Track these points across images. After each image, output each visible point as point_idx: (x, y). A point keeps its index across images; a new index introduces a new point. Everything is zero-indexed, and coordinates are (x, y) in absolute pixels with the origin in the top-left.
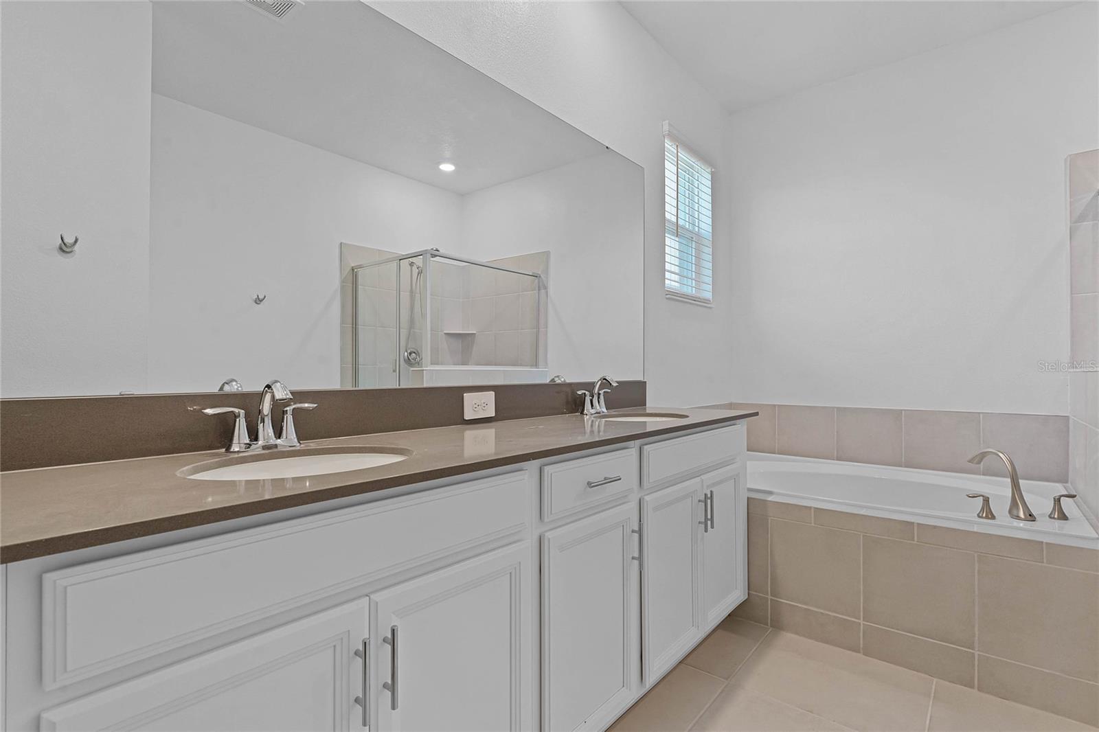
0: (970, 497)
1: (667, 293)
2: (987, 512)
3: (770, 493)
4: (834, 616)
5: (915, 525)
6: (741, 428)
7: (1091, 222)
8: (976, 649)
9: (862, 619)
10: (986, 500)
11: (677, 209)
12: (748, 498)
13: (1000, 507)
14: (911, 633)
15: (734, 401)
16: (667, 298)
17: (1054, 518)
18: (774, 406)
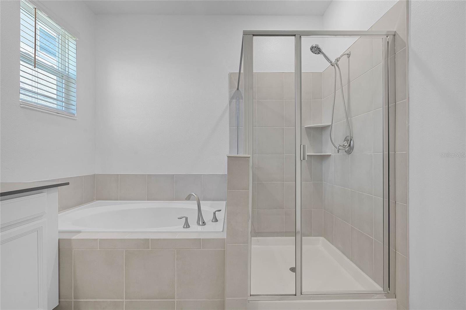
0: (179, 219)
1: (21, 103)
2: (187, 225)
3: (79, 232)
4: (110, 301)
5: (150, 240)
6: (54, 194)
7: (235, 100)
8: (176, 299)
9: (124, 299)
10: (187, 219)
11: (35, 50)
12: (59, 239)
13: (193, 220)
14: (149, 299)
15: (96, 173)
16: (21, 107)
17: (213, 222)
18: (118, 175)
